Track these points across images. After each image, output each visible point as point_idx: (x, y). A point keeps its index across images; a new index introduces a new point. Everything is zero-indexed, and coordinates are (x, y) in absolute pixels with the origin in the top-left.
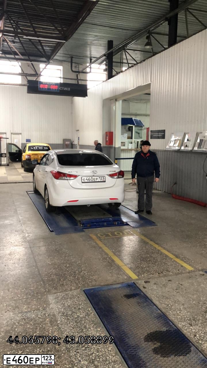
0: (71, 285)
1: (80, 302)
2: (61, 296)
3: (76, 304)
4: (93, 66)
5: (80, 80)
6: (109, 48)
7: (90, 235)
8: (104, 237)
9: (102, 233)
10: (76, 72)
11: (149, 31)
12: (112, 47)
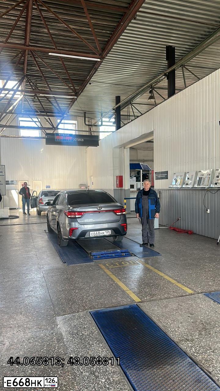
0: (78, 308)
1: (86, 322)
2: (69, 317)
3: (82, 324)
4: (104, 119)
5: (92, 132)
6: (117, 103)
7: (99, 265)
8: (112, 266)
9: (110, 263)
10: (89, 125)
11: (152, 86)
12: (120, 102)
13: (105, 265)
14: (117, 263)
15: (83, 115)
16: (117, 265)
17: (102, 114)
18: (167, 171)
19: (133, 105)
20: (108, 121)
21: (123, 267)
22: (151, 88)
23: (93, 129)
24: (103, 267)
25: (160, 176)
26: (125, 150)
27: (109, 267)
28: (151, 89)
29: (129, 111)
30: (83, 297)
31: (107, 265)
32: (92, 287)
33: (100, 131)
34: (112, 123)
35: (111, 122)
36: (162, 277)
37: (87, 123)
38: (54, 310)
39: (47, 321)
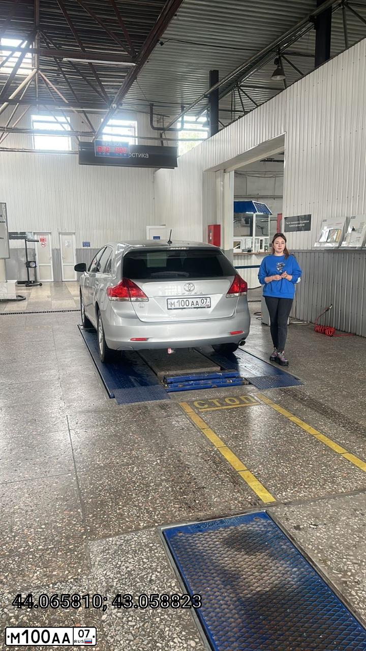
1: (154, 562)
4: (186, 118)
5: (165, 139)
6: (212, 84)
7: (180, 404)
8: (206, 408)
9: (202, 400)
10: (158, 129)
11: (279, 50)
12: (218, 81)
13: (191, 403)
14: (215, 401)
15: (148, 109)
16: (215, 406)
17: (183, 108)
18: (310, 216)
19: (242, 90)
20: (195, 120)
21: (227, 409)
22: (279, 53)
23: (167, 135)
24: (188, 409)
25: (294, 224)
26: (227, 175)
27: (200, 410)
28: (277, 57)
29: (233, 101)
30: (147, 485)
31: (196, 404)
32: (168, 459)
33: (179, 138)
34: (202, 125)
35: (200, 123)
36: (313, 436)
37: (155, 124)
38: (83, 521)
39: (66, 553)
